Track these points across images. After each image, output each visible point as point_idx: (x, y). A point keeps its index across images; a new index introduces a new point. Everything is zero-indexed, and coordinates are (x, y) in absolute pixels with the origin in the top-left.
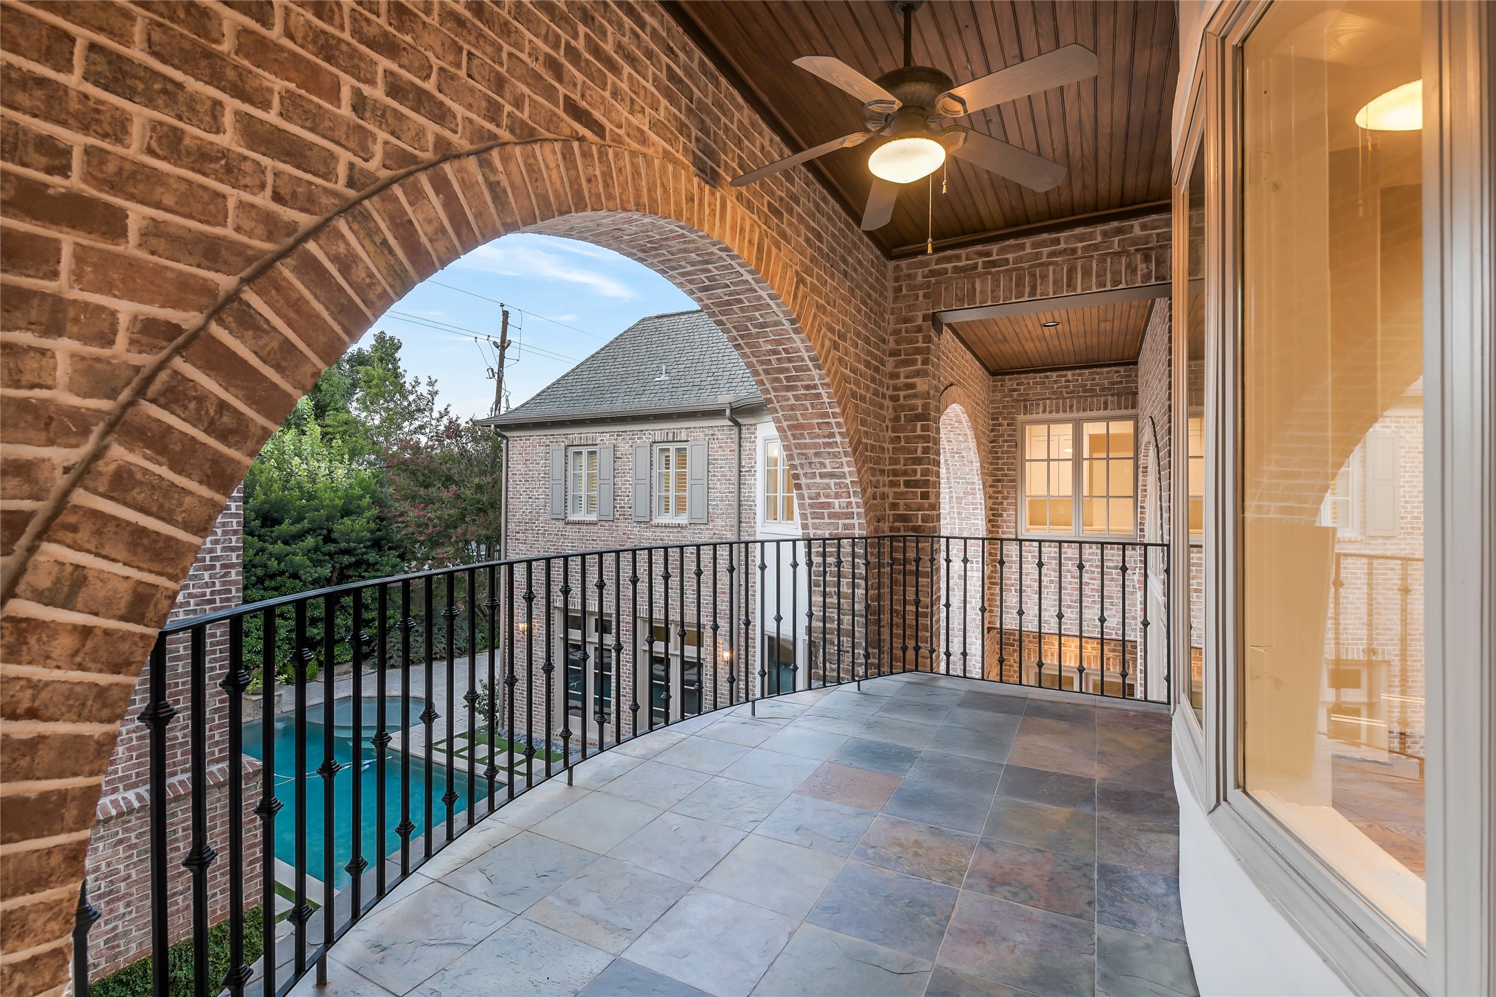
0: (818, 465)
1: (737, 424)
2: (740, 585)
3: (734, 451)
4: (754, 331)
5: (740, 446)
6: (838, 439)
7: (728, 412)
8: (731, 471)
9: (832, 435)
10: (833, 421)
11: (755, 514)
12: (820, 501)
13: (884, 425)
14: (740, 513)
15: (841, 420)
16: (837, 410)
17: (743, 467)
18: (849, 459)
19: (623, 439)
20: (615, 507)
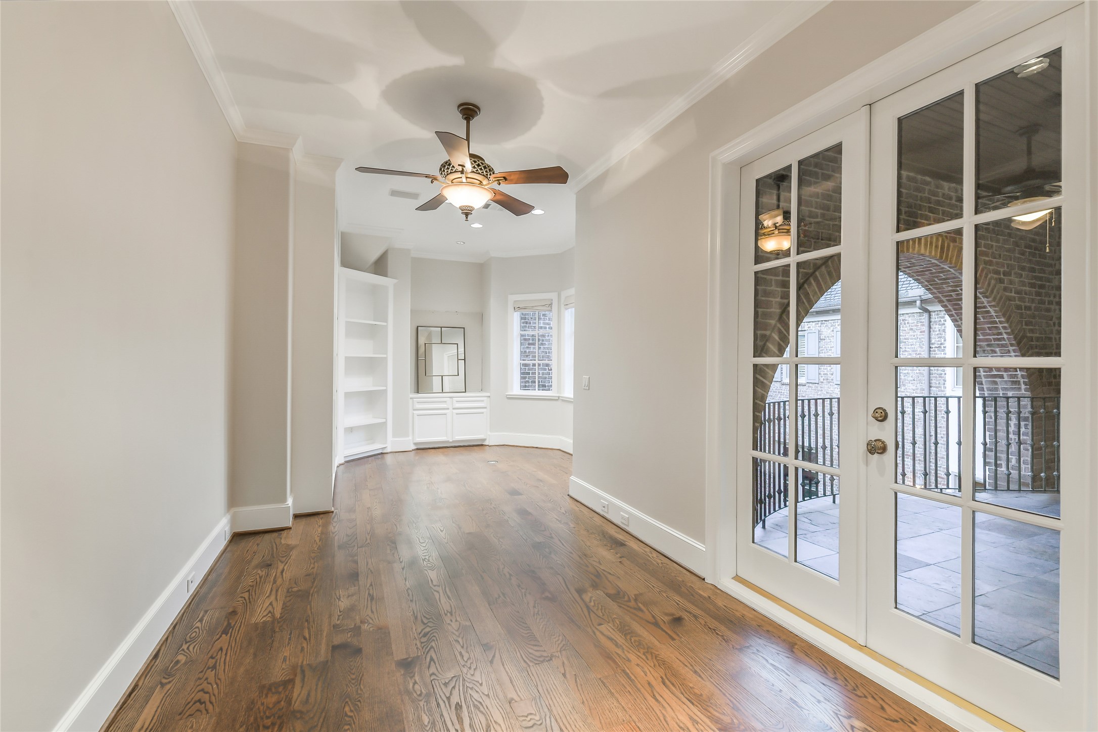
0: (990, 352)
1: (926, 311)
2: (930, 436)
3: (924, 332)
4: (939, 282)
5: (930, 327)
6: (1005, 336)
7: (918, 303)
8: (921, 347)
9: (1001, 334)
10: (1000, 326)
11: (945, 381)
12: (993, 373)
13: (1051, 323)
14: (930, 380)
15: (1006, 325)
16: (1003, 319)
17: (933, 344)
18: (1014, 348)
19: (826, 326)
20: (819, 374)
